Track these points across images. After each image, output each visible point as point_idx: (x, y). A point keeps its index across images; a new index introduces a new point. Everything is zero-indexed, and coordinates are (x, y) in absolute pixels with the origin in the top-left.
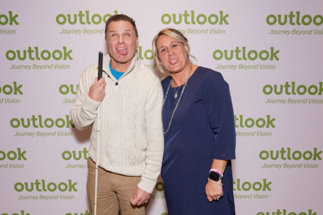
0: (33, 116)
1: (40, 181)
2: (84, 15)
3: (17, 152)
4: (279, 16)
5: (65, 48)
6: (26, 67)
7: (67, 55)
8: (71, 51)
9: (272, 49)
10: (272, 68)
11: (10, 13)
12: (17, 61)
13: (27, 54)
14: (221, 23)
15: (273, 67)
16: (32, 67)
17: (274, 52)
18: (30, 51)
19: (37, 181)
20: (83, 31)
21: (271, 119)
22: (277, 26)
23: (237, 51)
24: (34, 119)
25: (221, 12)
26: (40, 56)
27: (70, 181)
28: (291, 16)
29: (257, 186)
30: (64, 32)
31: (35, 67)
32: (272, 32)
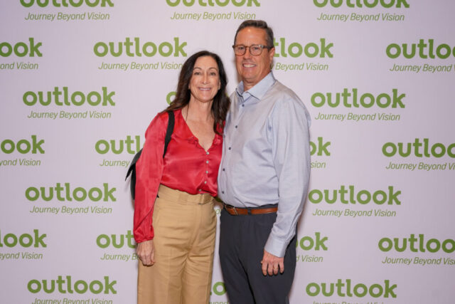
0: (58, 185)
1: (64, 278)
2: (132, 44)
3: (33, 235)
4: (405, 46)
5: (105, 89)
6: (50, 115)
7: (107, 98)
8: (113, 93)
9: (395, 91)
10: (395, 118)
11: (31, 40)
12: (38, 107)
13: (53, 97)
14: (322, 56)
15: (397, 117)
16: (59, 115)
17: (398, 95)
18: (57, 93)
19: (60, 277)
20: (130, 65)
21: (394, 193)
22: (401, 60)
23: (346, 94)
24: (59, 188)
25: (323, 41)
26: (70, 100)
27: (107, 278)
28: (422, 45)
29: (376, 291)
30: (104, 66)
31: (64, 115)
32: (395, 68)
